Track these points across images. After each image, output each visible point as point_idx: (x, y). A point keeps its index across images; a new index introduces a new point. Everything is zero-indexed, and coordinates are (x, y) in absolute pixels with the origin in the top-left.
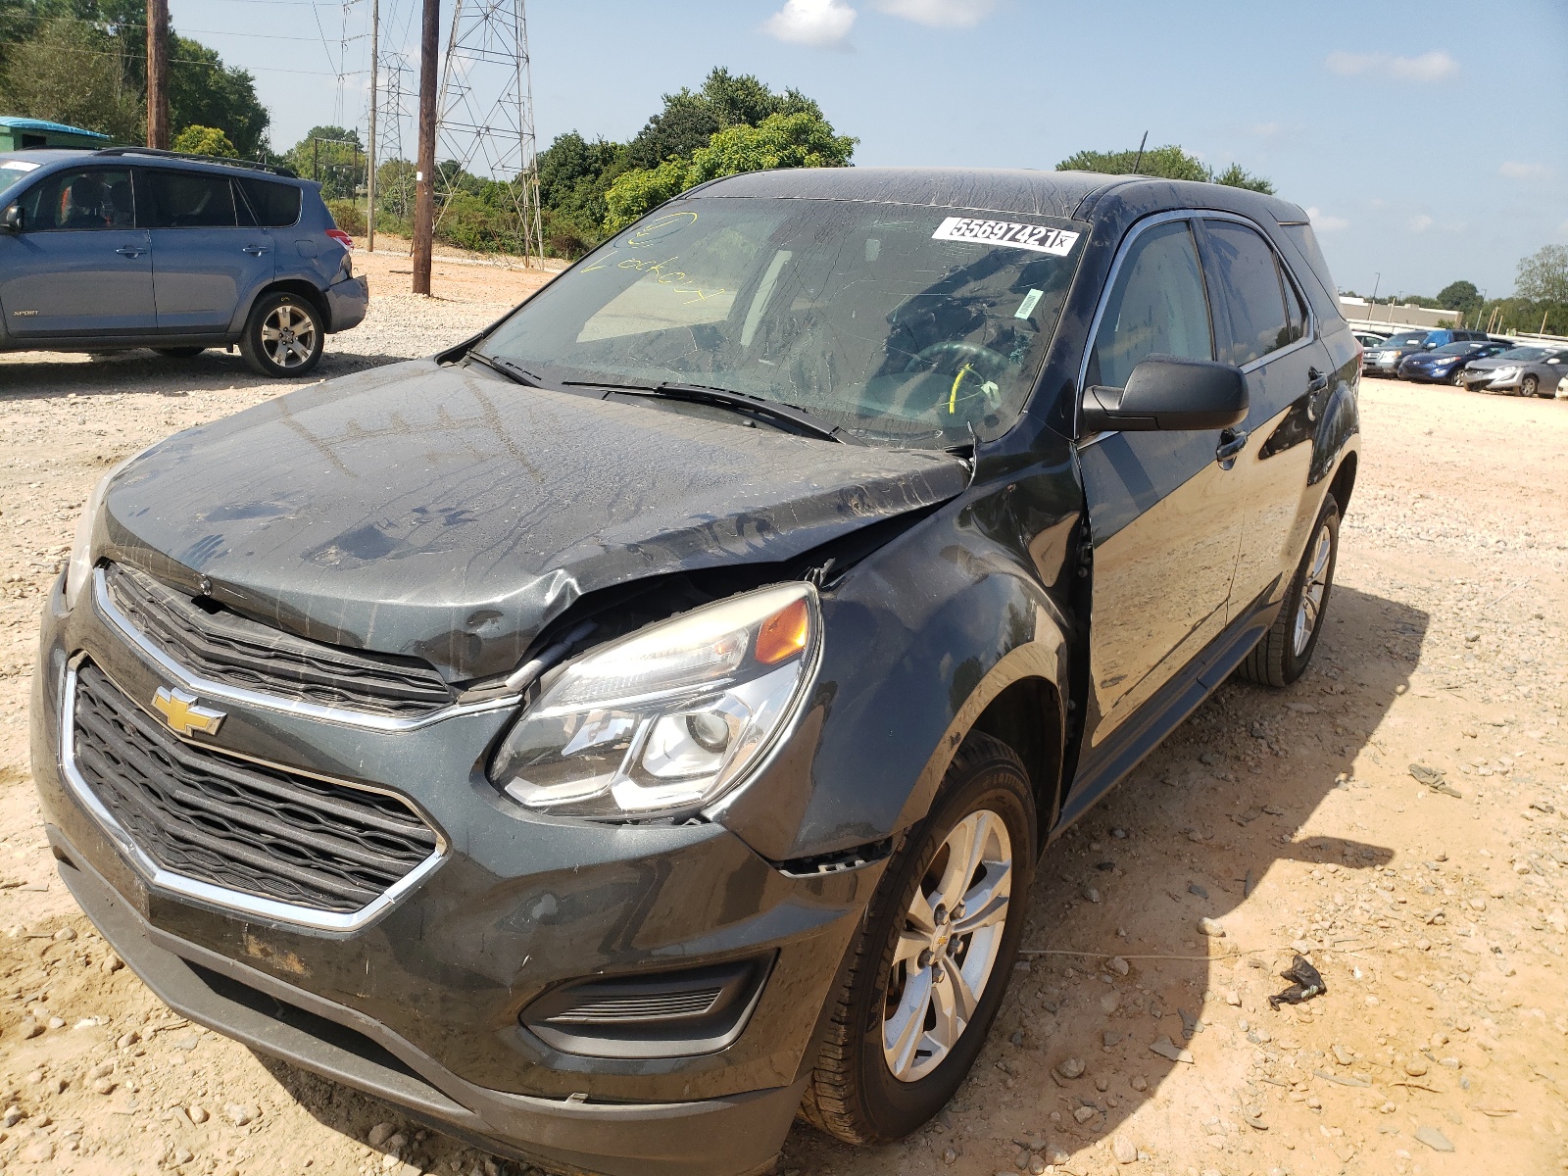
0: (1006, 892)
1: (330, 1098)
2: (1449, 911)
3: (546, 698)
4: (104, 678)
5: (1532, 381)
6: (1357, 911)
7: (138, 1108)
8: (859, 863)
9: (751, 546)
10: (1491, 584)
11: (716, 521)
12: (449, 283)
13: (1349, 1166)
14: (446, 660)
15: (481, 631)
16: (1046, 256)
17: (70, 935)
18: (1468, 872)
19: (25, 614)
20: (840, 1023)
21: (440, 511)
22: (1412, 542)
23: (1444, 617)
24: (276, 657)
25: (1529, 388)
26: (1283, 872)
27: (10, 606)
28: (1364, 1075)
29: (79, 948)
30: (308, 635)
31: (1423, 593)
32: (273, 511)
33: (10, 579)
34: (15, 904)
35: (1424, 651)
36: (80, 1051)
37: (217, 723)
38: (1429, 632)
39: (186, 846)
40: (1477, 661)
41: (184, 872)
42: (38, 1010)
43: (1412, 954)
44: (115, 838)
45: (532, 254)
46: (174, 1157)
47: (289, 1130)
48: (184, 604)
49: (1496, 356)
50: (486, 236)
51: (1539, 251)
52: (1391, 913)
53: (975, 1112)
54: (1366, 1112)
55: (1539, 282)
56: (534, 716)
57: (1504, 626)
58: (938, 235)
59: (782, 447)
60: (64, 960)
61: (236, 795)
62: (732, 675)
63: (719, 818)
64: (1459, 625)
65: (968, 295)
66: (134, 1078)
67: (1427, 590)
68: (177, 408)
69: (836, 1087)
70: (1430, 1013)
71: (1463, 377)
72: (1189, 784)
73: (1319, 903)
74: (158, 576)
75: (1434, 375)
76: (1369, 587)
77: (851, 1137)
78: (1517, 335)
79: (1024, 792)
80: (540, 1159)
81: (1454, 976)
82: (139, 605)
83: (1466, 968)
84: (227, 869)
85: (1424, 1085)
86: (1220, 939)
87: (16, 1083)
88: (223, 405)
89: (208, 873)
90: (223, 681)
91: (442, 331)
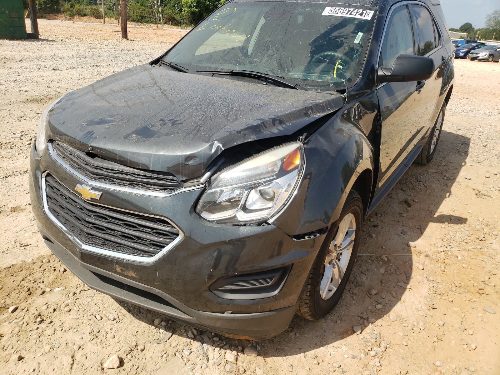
0: (353, 239)
1: (140, 311)
2: (487, 236)
3: (213, 185)
4: (55, 180)
5: (492, 57)
6: (457, 237)
7: (80, 316)
8: (318, 235)
9: (278, 130)
10: (489, 127)
11: (265, 121)
12: (132, 34)
13: (464, 319)
14: (178, 173)
15: (190, 163)
16: (364, 20)
17: (48, 261)
18: (491, 223)
19: (13, 154)
20: (309, 284)
21: (169, 120)
22: (462, 114)
23: (475, 139)
24: (118, 173)
25: (491, 59)
26: (432, 227)
27: (8, 152)
28: (465, 290)
29: (51, 265)
30: (129, 165)
31: (467, 131)
32: (109, 122)
33: (6, 142)
34: (28, 251)
35: (470, 150)
36: (58, 298)
37: (100, 196)
38: (471, 143)
39: (92, 236)
40: (487, 153)
41: (92, 245)
42: (42, 285)
43: (476, 250)
44: (66, 234)
45: (159, 23)
46: (94, 331)
47: (129, 321)
48: (83, 155)
49: (481, 48)
50: (143, 17)
51: (493, 12)
52: (468, 238)
53: (344, 307)
54: (467, 302)
55: (492, 23)
56: (209, 191)
57: (495, 141)
58: (324, 14)
59: (280, 92)
60: (47, 270)
61: (107, 219)
62: (276, 175)
63: (273, 223)
64: (480, 141)
65: (337, 35)
66: (76, 306)
67: (469, 130)
68: (50, 81)
69: (307, 304)
70: (483, 269)
71: (469, 55)
72: (399, 197)
73: (445, 235)
74: (72, 145)
75: (460, 55)
76: (449, 129)
77: (310, 318)
78: (485, 41)
79: (361, 207)
80: (214, 330)
81: (490, 257)
82: (66, 156)
83: (493, 254)
84: (106, 244)
85: (484, 293)
86: (415, 248)
87: (39, 310)
88: (65, 80)
89: (100, 245)
90: (100, 182)
91: (133, 52)
